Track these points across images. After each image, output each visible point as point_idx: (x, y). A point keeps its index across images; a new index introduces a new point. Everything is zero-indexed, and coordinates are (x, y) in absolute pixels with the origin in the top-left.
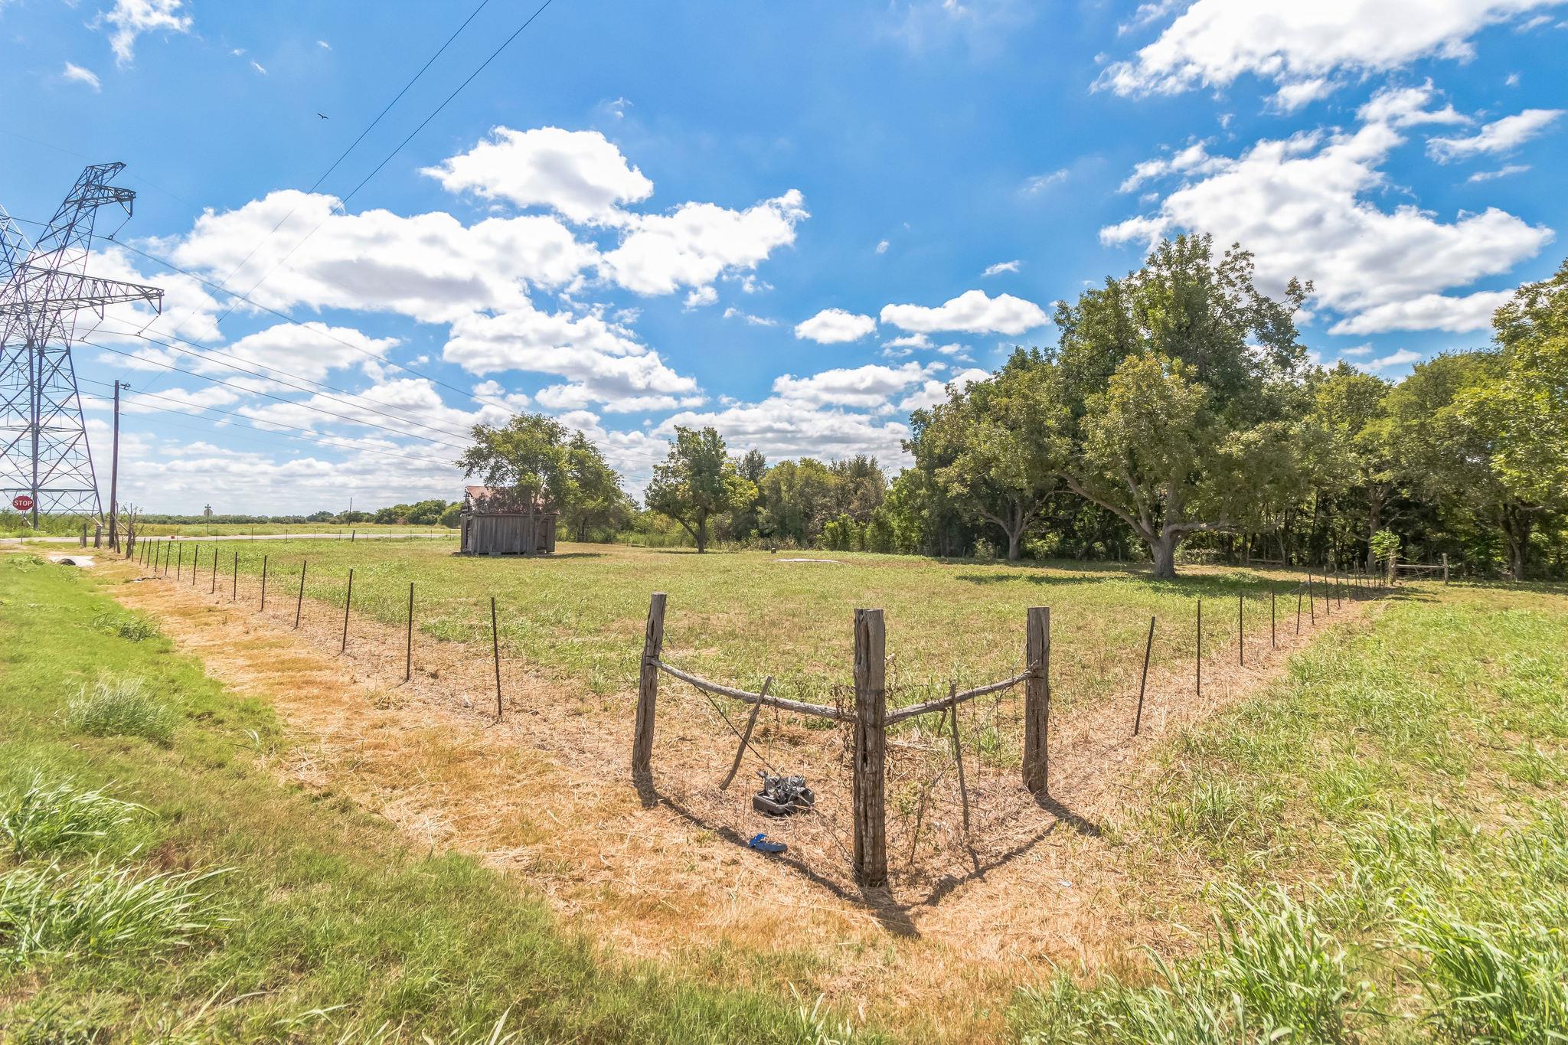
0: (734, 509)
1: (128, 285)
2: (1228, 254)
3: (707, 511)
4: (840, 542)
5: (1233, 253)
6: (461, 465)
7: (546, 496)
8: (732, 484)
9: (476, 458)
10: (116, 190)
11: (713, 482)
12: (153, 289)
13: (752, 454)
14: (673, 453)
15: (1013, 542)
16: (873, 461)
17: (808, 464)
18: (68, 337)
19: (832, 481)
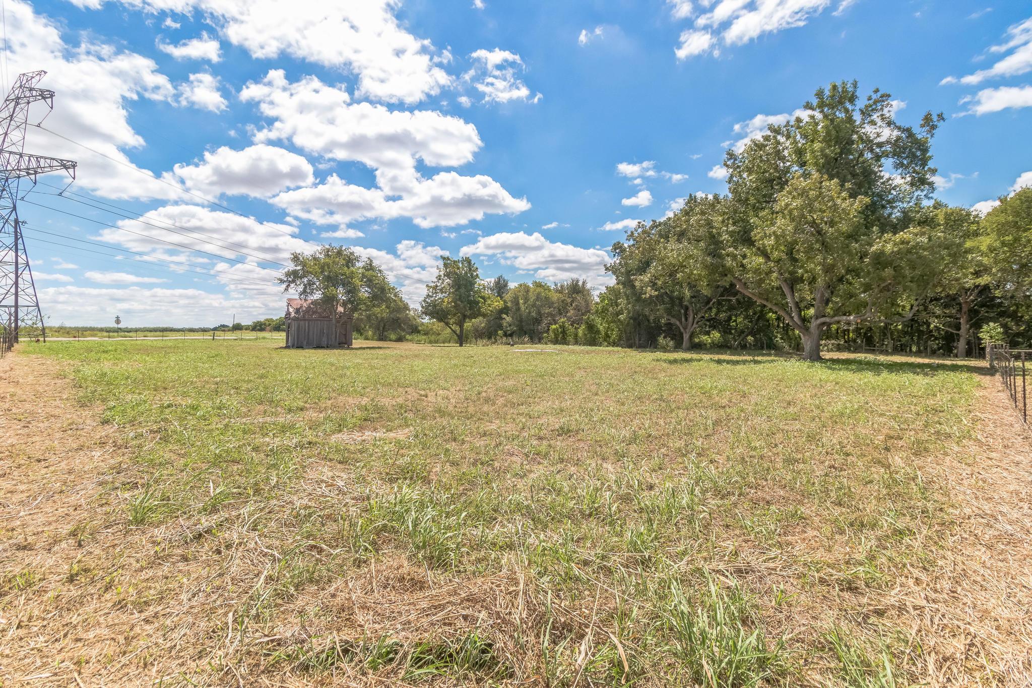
0: (484, 315)
1: (51, 159)
2: (870, 99)
3: (465, 317)
4: (561, 338)
5: (874, 97)
6: (282, 281)
7: (344, 304)
8: (483, 298)
9: (293, 277)
10: (41, 91)
11: (469, 296)
12: (68, 161)
13: (499, 279)
14: (440, 276)
15: (686, 337)
16: (584, 283)
17: (538, 285)
18: (14, 198)
19: (555, 297)
